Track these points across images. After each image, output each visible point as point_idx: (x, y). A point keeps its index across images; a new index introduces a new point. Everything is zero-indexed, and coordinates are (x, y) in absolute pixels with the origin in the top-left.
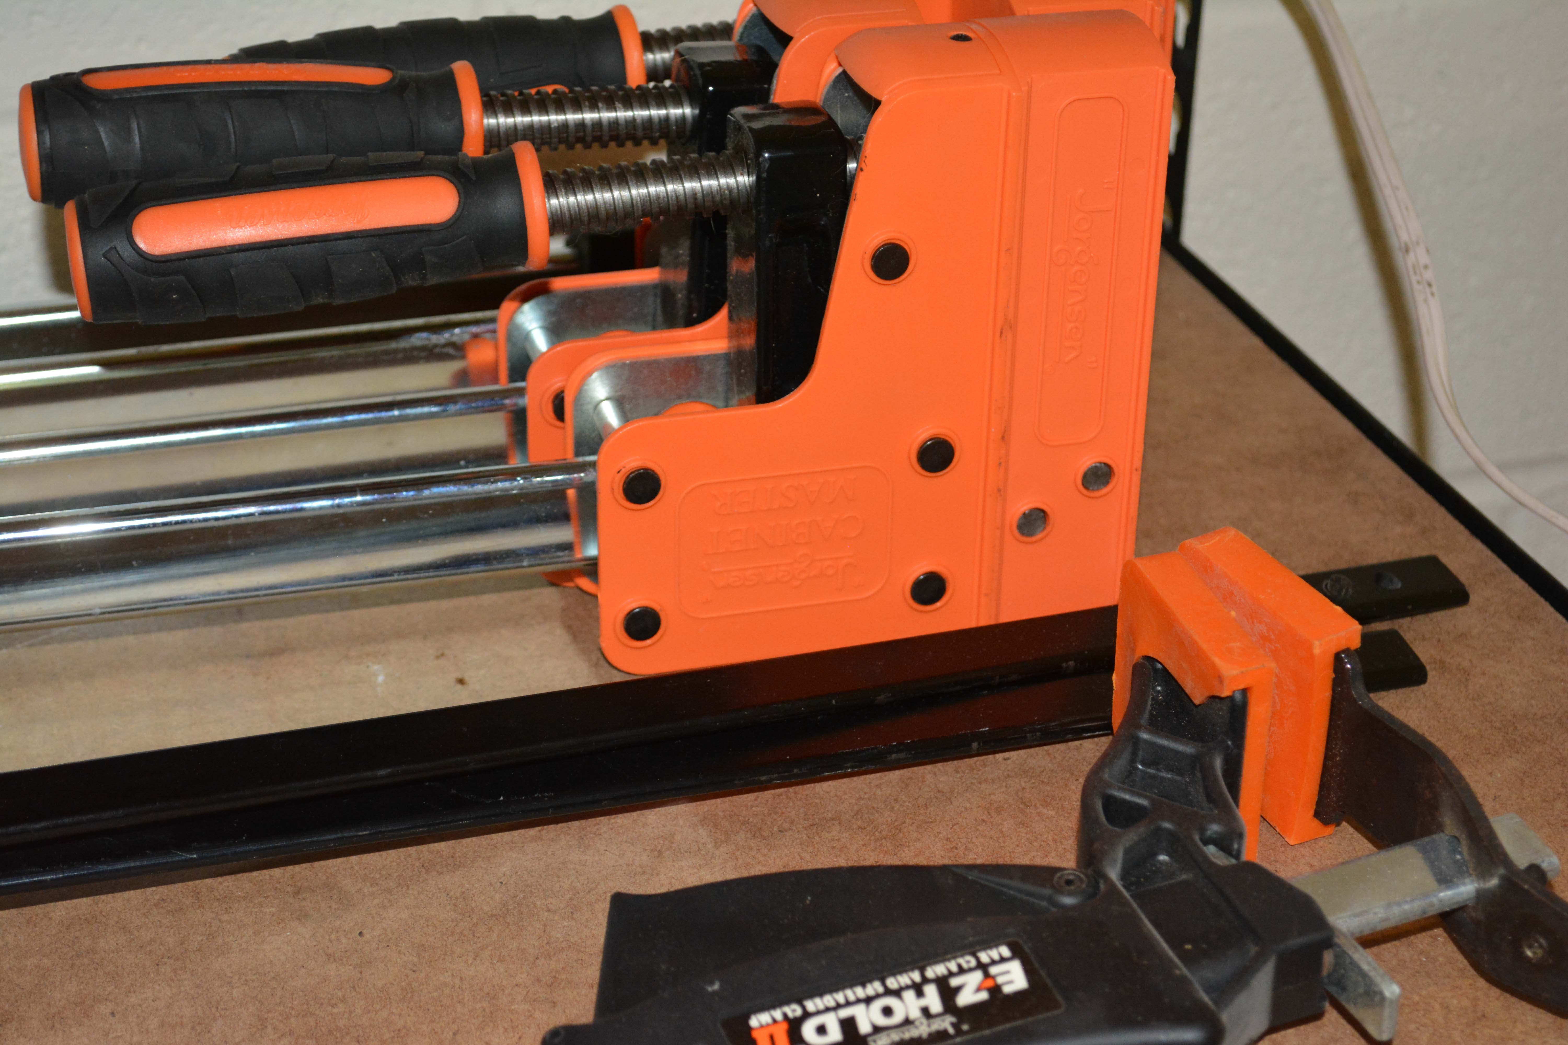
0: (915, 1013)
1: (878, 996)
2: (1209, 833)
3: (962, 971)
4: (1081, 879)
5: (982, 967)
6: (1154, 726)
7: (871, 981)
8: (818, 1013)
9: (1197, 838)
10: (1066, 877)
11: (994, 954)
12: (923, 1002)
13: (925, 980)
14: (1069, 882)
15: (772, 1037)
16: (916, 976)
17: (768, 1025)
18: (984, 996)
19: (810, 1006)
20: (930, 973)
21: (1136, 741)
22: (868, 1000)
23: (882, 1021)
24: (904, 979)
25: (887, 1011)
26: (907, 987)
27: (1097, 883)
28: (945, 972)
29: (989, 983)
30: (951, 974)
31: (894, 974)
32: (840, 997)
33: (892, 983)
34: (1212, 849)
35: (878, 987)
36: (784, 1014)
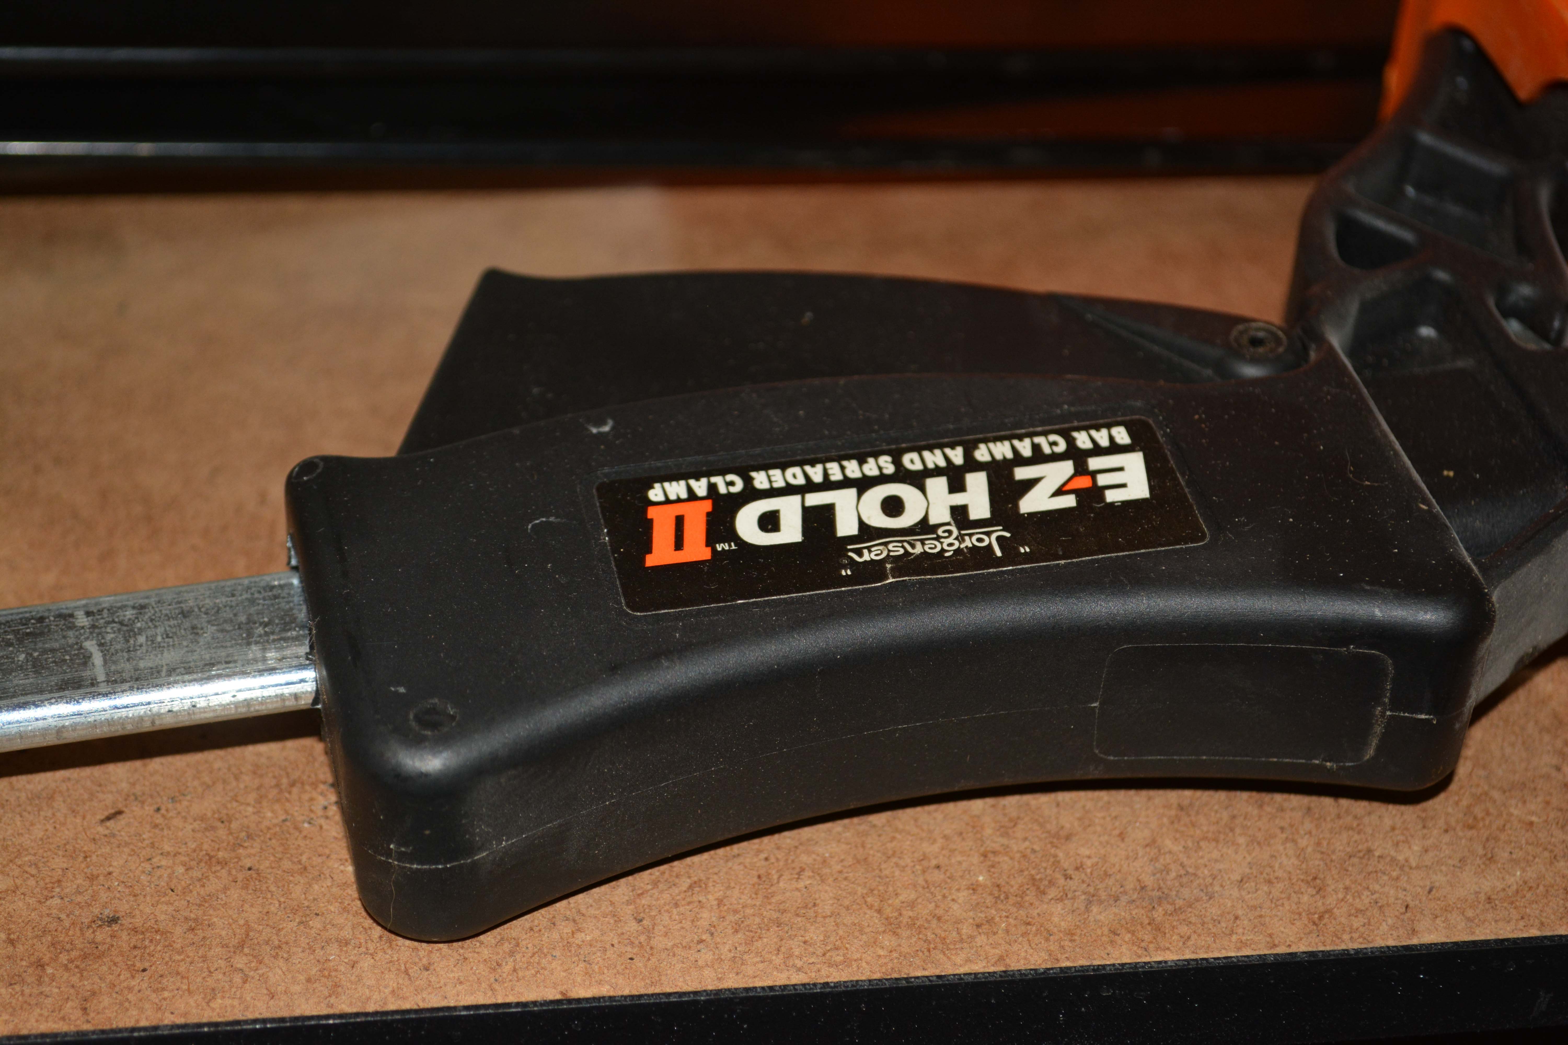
0: (940, 515)
1: (882, 479)
2: (1512, 298)
3: (1038, 457)
4: (1278, 341)
5: (1075, 455)
6: (1443, 129)
7: (876, 455)
8: (772, 493)
9: (1491, 302)
10: (1252, 333)
11: (1102, 438)
12: (958, 499)
13: (972, 465)
14: (1256, 342)
15: (680, 521)
16: (957, 456)
17: (679, 500)
18: (1069, 501)
19: (760, 480)
20: (982, 454)
21: (1410, 146)
22: (863, 485)
23: (878, 520)
24: (934, 459)
25: (893, 506)
26: (937, 472)
27: (1306, 349)
28: (1010, 455)
29: (1084, 482)
30: (1019, 460)
31: (919, 450)
32: (816, 473)
33: (912, 461)
34: (1513, 327)
35: (887, 464)
36: (712, 488)
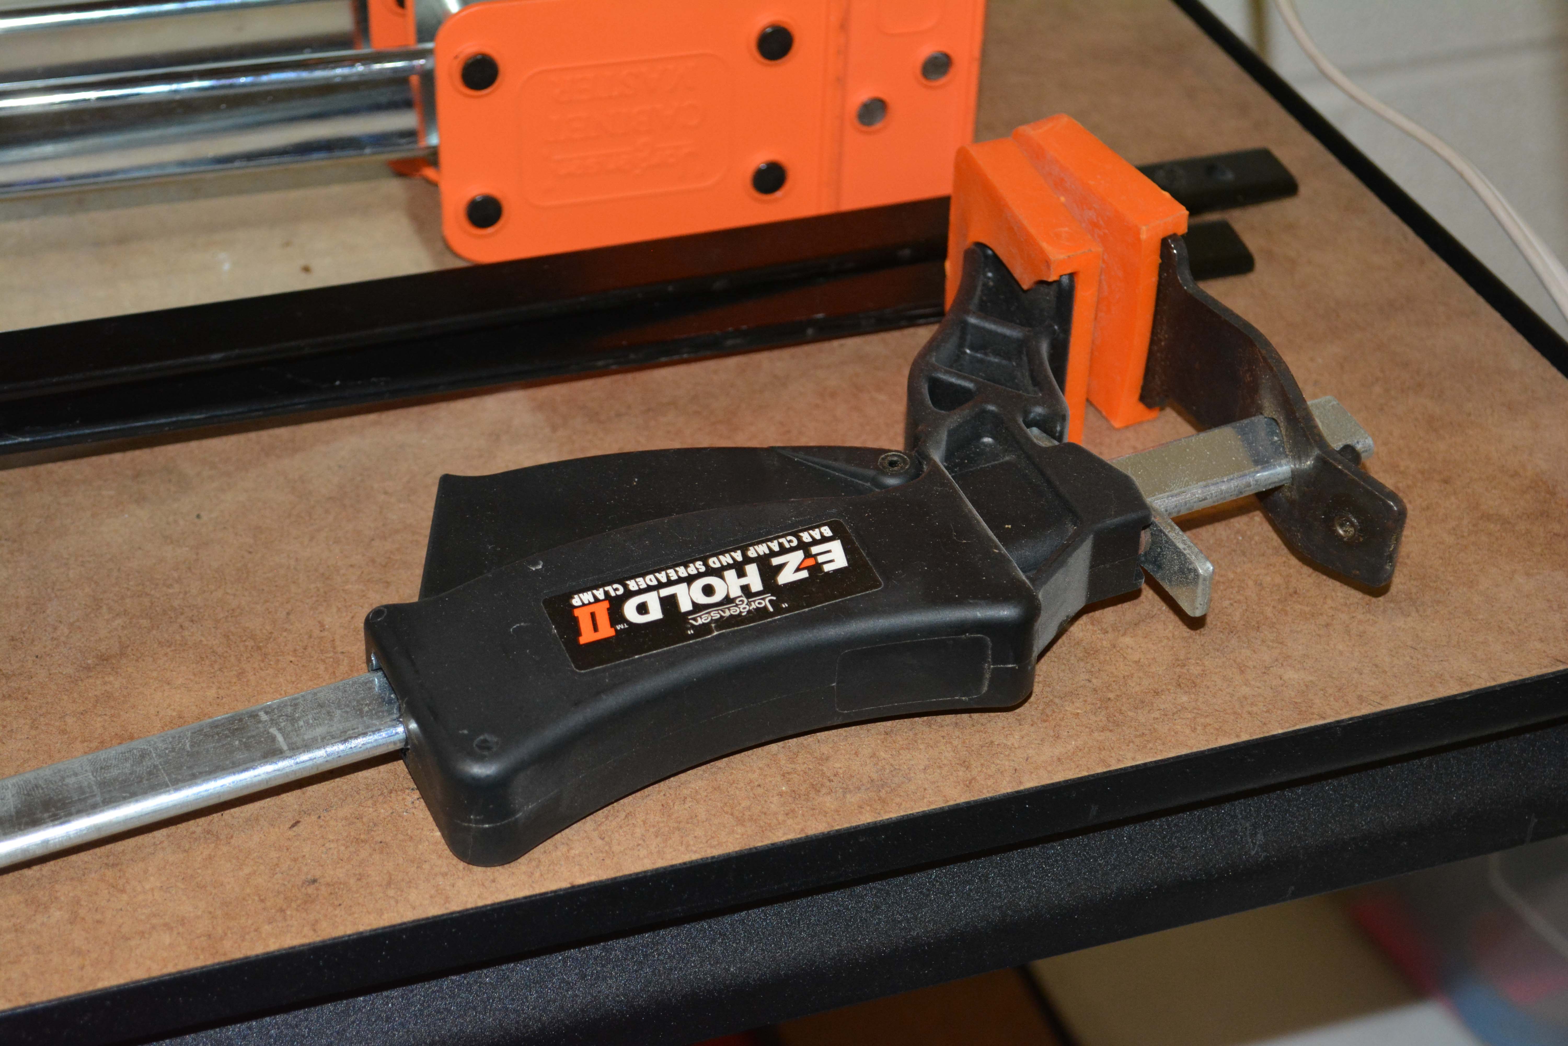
0: (735, 592)
1: (700, 575)
2: (1032, 415)
3: (783, 551)
4: (904, 461)
5: (803, 546)
6: (984, 311)
7: (693, 561)
8: (640, 592)
9: (1020, 421)
10: (890, 459)
11: (816, 534)
12: (744, 581)
13: (747, 560)
14: (892, 464)
15: (593, 615)
16: (738, 555)
17: (590, 603)
18: (804, 574)
19: (632, 585)
20: (752, 553)
21: (964, 325)
22: (690, 580)
23: (703, 600)
24: (726, 559)
25: (708, 590)
26: (729, 567)
27: (921, 464)
28: (767, 552)
29: (810, 562)
30: (773, 554)
31: (716, 555)
32: (662, 577)
33: (714, 563)
34: (1035, 431)
35: (700, 566)
36: (606, 593)
